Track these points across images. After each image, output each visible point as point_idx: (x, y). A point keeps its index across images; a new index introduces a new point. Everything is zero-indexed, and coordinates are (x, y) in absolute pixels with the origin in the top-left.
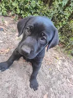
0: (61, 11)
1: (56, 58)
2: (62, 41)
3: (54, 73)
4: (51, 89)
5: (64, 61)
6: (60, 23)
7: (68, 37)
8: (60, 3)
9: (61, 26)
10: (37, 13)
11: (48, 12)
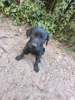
1: (58, 54)
2: (65, 39)
3: (53, 64)
4: (49, 73)
5: (64, 56)
6: (62, 25)
7: (70, 36)
9: (63, 28)
10: (42, 19)
11: (51, 18)
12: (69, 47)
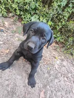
0: (60, 12)
1: (55, 58)
3: (52, 72)
4: (48, 87)
5: (62, 60)
6: (60, 24)
7: (67, 37)
8: (59, 4)
9: (61, 27)
10: (37, 14)
11: (47, 13)
12: (66, 49)
